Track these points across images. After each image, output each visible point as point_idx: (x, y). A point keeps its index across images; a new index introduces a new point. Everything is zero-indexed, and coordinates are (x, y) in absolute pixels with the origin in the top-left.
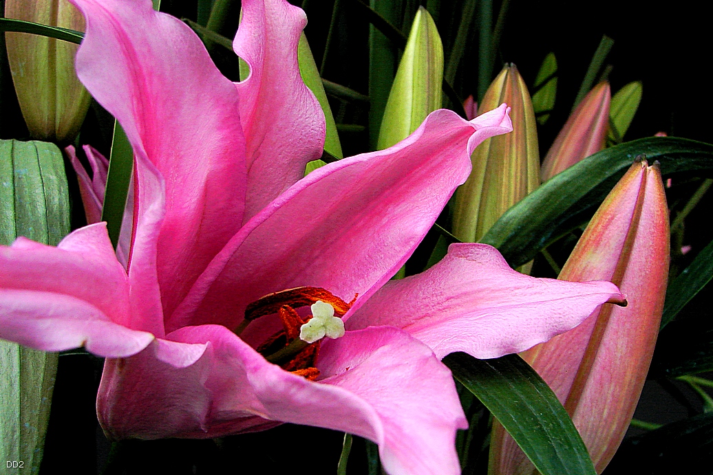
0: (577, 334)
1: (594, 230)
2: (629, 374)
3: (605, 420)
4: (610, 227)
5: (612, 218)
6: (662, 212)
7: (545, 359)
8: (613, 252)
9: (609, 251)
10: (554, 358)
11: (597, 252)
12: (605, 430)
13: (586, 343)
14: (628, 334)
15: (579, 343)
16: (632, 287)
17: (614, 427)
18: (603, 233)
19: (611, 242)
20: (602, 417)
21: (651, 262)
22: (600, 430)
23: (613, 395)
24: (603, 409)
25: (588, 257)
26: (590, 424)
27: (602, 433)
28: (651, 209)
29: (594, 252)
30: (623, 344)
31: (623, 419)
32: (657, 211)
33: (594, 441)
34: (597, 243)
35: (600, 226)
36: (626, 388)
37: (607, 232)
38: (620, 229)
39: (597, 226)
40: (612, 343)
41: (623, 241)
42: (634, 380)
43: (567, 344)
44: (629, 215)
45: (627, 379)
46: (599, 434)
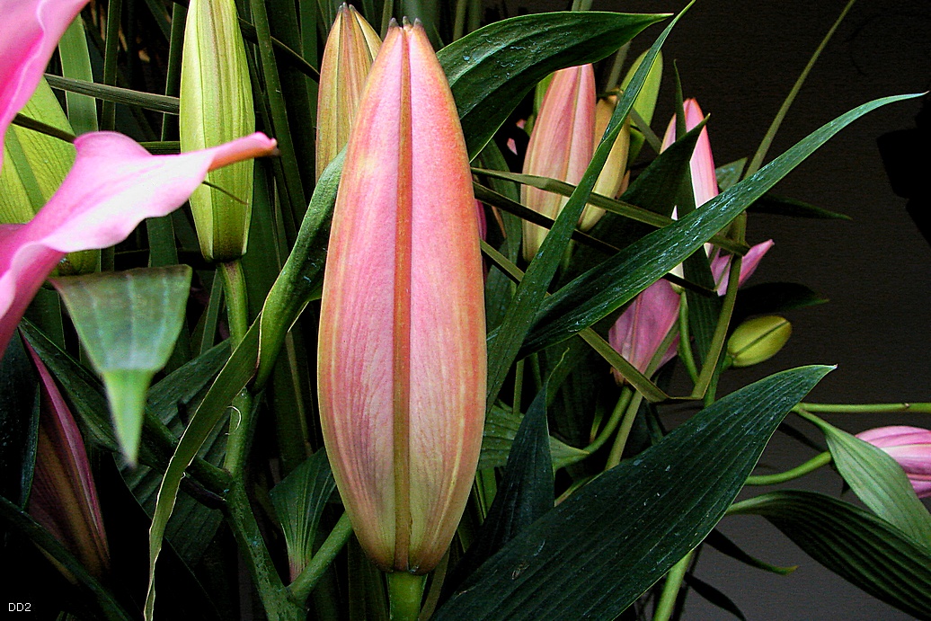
0: (375, 271)
1: (360, 129)
2: (455, 308)
3: (449, 382)
4: (377, 118)
5: (377, 106)
6: (436, 79)
7: (348, 316)
8: (386, 148)
9: (382, 149)
10: (357, 312)
11: (370, 154)
12: (454, 397)
13: (391, 280)
14: (439, 254)
15: (380, 283)
16: (423, 187)
17: (462, 388)
18: (370, 128)
19: (381, 136)
20: (441, 379)
21: (438, 148)
22: (447, 398)
23: (445, 343)
24: (440, 366)
25: (360, 165)
26: (431, 393)
27: (451, 401)
28: (421, 79)
29: (366, 157)
30: (435, 268)
31: (470, 374)
32: (429, 80)
33: (445, 416)
34: (366, 143)
35: (365, 121)
36: (459, 328)
37: (374, 126)
38: (388, 116)
39: (362, 122)
40: (422, 272)
41: (397, 130)
42: (464, 314)
43: (367, 287)
44: (396, 95)
45: (457, 314)
46: (447, 404)
